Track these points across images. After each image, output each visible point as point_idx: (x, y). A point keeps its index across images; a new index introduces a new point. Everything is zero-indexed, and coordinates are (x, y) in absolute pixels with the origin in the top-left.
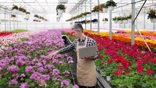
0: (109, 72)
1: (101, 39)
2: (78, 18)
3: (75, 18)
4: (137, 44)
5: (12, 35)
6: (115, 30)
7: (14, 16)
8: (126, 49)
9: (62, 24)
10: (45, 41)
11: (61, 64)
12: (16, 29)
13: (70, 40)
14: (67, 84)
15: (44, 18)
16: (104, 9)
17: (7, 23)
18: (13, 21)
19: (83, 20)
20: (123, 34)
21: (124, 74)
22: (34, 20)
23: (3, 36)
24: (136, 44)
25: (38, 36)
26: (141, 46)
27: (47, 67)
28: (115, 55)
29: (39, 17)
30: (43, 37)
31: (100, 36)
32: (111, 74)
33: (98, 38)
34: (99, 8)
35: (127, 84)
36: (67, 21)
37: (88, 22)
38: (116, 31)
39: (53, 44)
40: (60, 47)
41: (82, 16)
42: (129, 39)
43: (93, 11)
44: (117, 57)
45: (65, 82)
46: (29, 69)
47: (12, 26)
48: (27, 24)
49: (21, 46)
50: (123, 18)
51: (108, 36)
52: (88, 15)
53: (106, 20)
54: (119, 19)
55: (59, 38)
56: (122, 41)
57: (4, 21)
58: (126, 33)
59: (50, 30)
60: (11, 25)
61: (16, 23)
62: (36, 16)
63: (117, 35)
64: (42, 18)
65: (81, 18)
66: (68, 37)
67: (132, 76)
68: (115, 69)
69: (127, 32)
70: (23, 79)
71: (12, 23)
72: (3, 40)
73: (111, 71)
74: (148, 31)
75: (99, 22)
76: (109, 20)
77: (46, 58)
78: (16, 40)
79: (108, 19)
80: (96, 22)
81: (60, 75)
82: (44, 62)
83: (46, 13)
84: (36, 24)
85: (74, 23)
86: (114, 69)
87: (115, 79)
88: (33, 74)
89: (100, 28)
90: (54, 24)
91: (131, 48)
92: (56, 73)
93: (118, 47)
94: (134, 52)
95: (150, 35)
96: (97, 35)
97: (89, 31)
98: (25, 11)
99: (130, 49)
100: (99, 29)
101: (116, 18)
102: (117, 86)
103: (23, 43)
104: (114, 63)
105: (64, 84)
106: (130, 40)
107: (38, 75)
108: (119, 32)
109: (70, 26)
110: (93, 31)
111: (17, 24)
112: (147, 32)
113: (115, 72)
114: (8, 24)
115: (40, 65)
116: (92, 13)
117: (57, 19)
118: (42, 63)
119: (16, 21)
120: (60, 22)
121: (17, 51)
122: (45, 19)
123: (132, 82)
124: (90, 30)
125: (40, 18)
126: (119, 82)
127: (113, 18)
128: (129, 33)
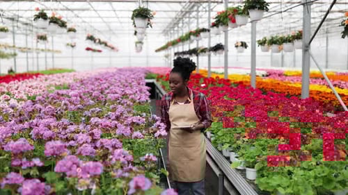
0: (252, 158)
1: (232, 88)
2: (181, 43)
3: (174, 44)
4: (315, 97)
5: (38, 79)
6: (262, 70)
7: (43, 38)
8: (292, 106)
9: (147, 57)
10: (106, 89)
11: (136, 138)
12: (50, 67)
13: (164, 89)
14: (144, 186)
15: (108, 44)
16: (239, 19)
17: (30, 55)
18: (43, 50)
19: (193, 46)
20: (280, 78)
21: (291, 163)
22: (88, 49)
23: (19, 81)
24: (313, 98)
25: (93, 80)
26: (323, 102)
27: (102, 143)
28: (266, 119)
29: (97, 41)
30: (104, 81)
31: (228, 80)
32: (256, 165)
33: (224, 86)
34: (227, 17)
35: (300, 187)
36: (158, 51)
37: (204, 51)
38: (264, 73)
39: (123, 95)
40: (139, 103)
41: (189, 37)
42: (295, 87)
43: (214, 25)
44: (271, 124)
45: (140, 180)
46: (53, 148)
47: (42, 62)
48: (72, 57)
49: (52, 99)
50: (281, 38)
51: (247, 82)
52: (202, 34)
53: (242, 45)
54: (273, 42)
55: (139, 84)
56: (279, 91)
57: (25, 50)
58: (286, 76)
59: (120, 70)
60: (39, 59)
61: (49, 55)
62: (91, 38)
63: (267, 80)
64: (103, 43)
65: (188, 42)
66: (158, 84)
67: (310, 170)
68: (268, 152)
69: (289, 74)
70: (38, 173)
71: (42, 55)
72: (18, 87)
73: (258, 156)
74: (336, 72)
75: (228, 51)
76: (249, 45)
77: (101, 124)
78: (44, 89)
79: (247, 44)
80: (220, 51)
81: (134, 164)
82: (98, 132)
83: (114, 34)
84: (92, 57)
85: (173, 54)
86: (264, 153)
87: (267, 176)
88: (63, 161)
89: (229, 65)
90: (130, 57)
91: (302, 105)
92: (122, 160)
93: (273, 103)
94: (311, 114)
95: (342, 80)
96: (222, 79)
97: (206, 72)
98: (63, 25)
99: (299, 106)
100: (226, 67)
101: (266, 40)
102: (273, 192)
103: (58, 94)
104: (265, 139)
105: (138, 188)
106: (298, 89)
107: (74, 164)
108: (270, 75)
109: (164, 62)
110: (214, 73)
111: (53, 57)
112: (335, 74)
113: (267, 160)
114: (33, 58)
115: (84, 140)
116: (211, 29)
117: (136, 46)
118: (92, 135)
119: (49, 50)
120: (141, 53)
121: (40, 110)
122: (110, 47)
123: (313, 183)
124: (207, 69)
125: (100, 43)
126: (278, 183)
127: (259, 41)
128: (293, 76)
